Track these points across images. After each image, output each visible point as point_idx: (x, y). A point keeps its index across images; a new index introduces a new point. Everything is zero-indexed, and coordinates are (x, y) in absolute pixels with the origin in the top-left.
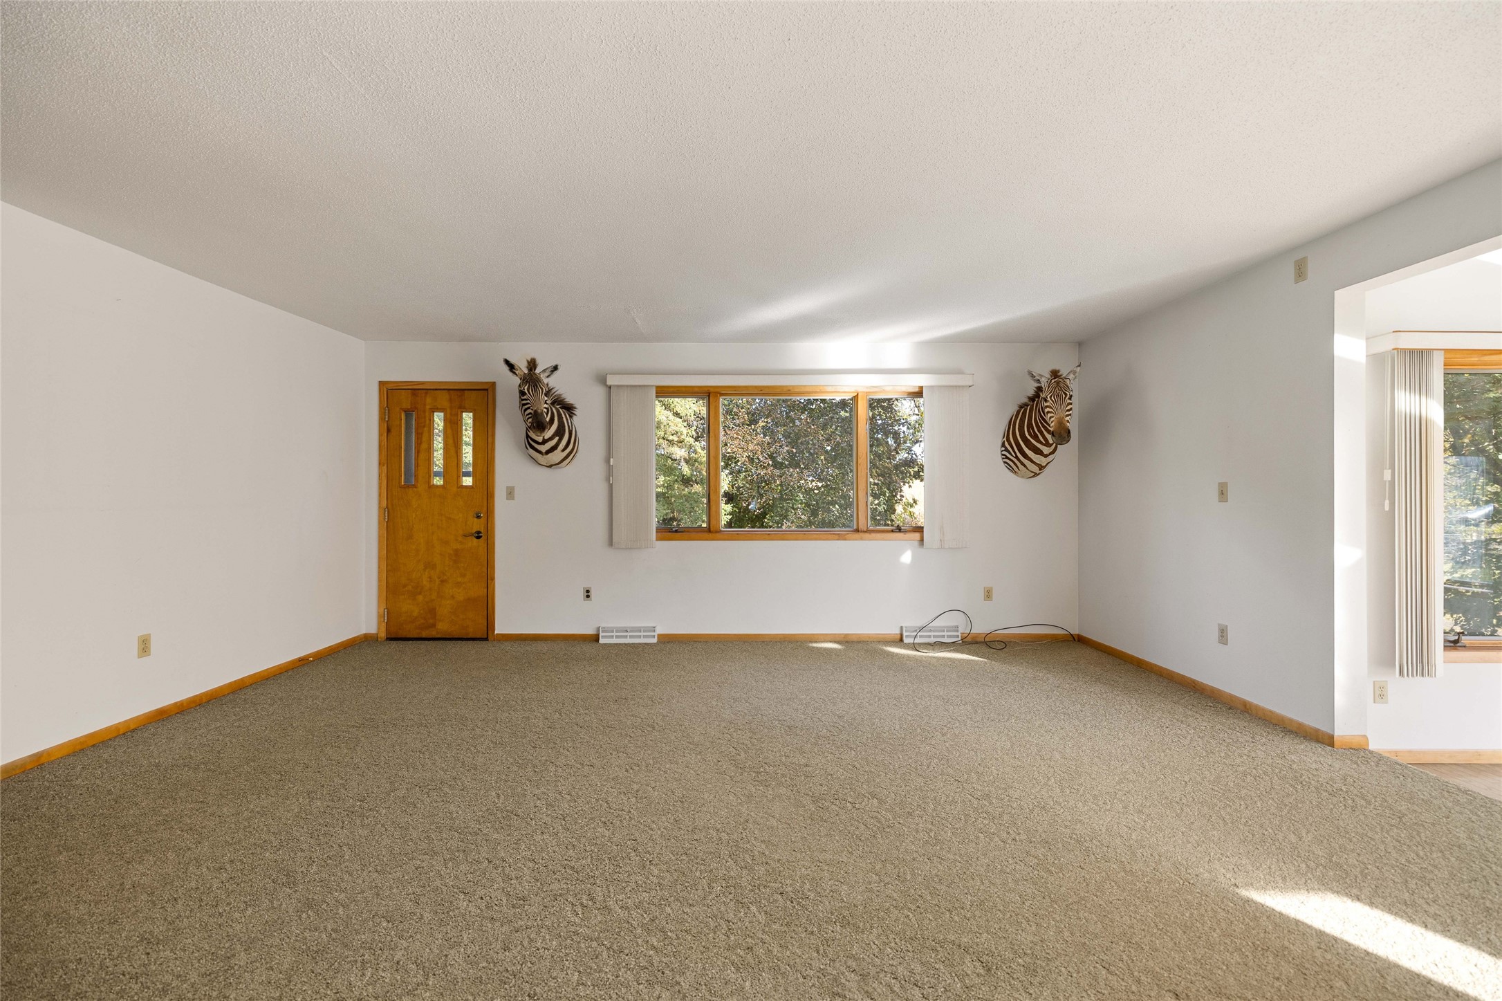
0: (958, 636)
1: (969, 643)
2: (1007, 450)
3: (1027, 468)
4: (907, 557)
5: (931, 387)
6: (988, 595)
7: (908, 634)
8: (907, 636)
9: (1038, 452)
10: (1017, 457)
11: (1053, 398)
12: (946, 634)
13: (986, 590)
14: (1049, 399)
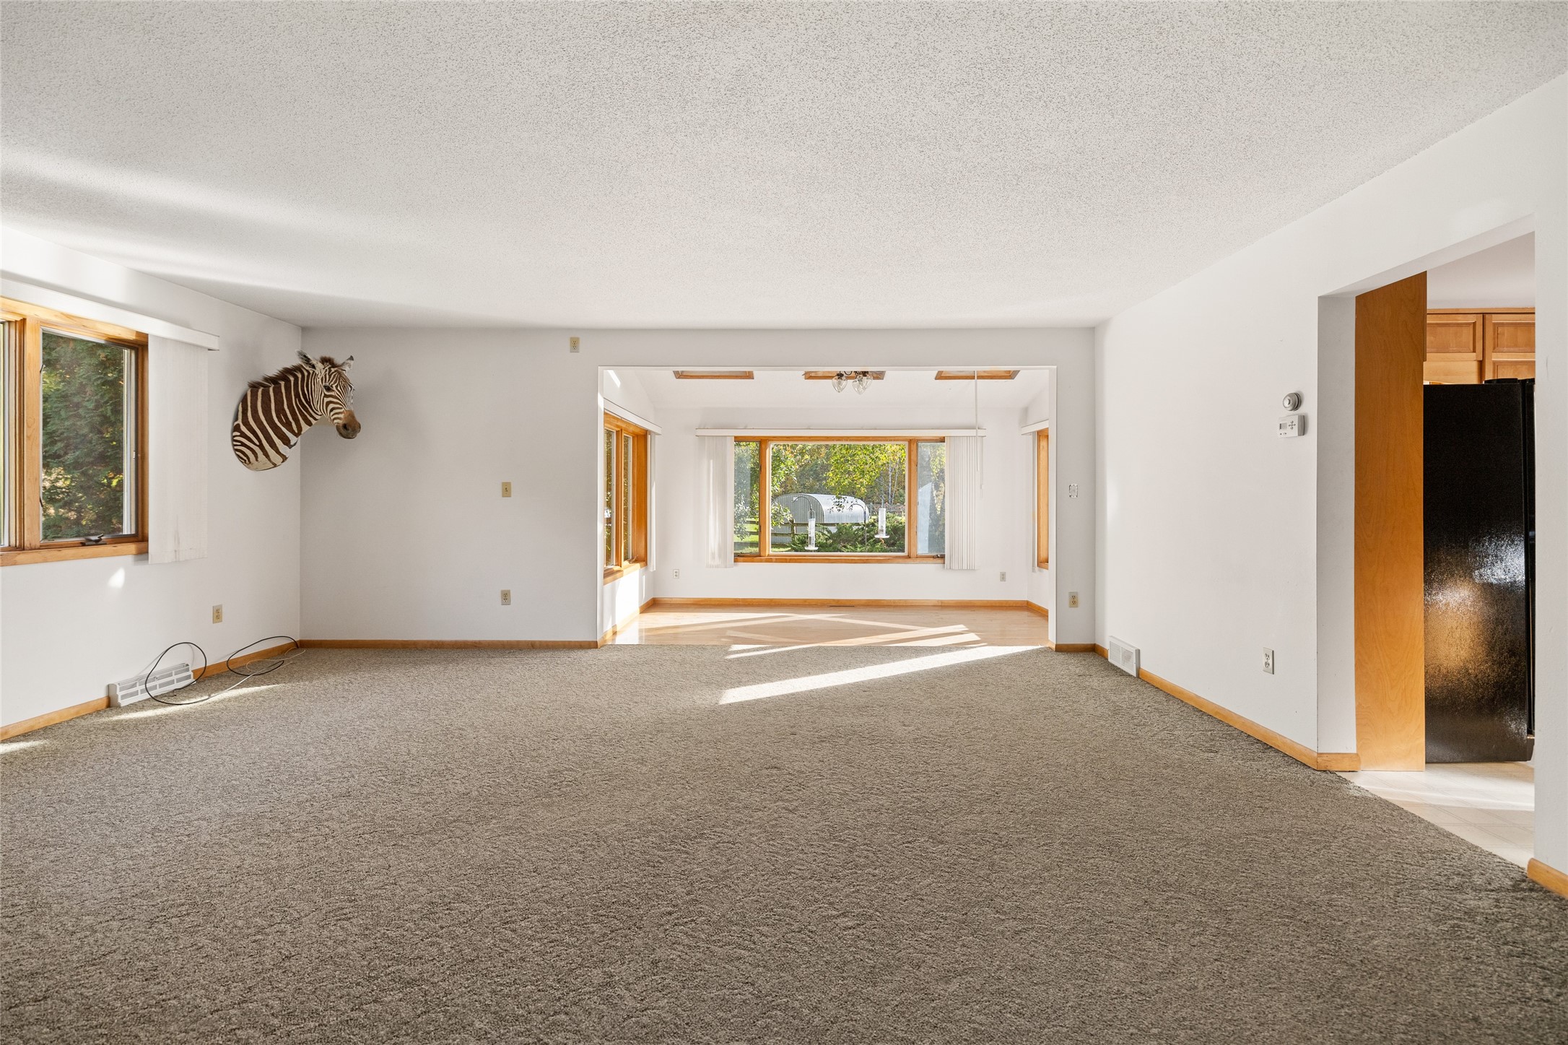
0: (189, 677)
1: (207, 678)
2: (243, 435)
3: (270, 460)
4: (118, 579)
5: (163, 340)
6: (217, 615)
7: (124, 692)
8: (124, 697)
9: (286, 441)
10: (261, 446)
11: (339, 388)
12: (174, 677)
13: (215, 610)
14: (334, 389)
